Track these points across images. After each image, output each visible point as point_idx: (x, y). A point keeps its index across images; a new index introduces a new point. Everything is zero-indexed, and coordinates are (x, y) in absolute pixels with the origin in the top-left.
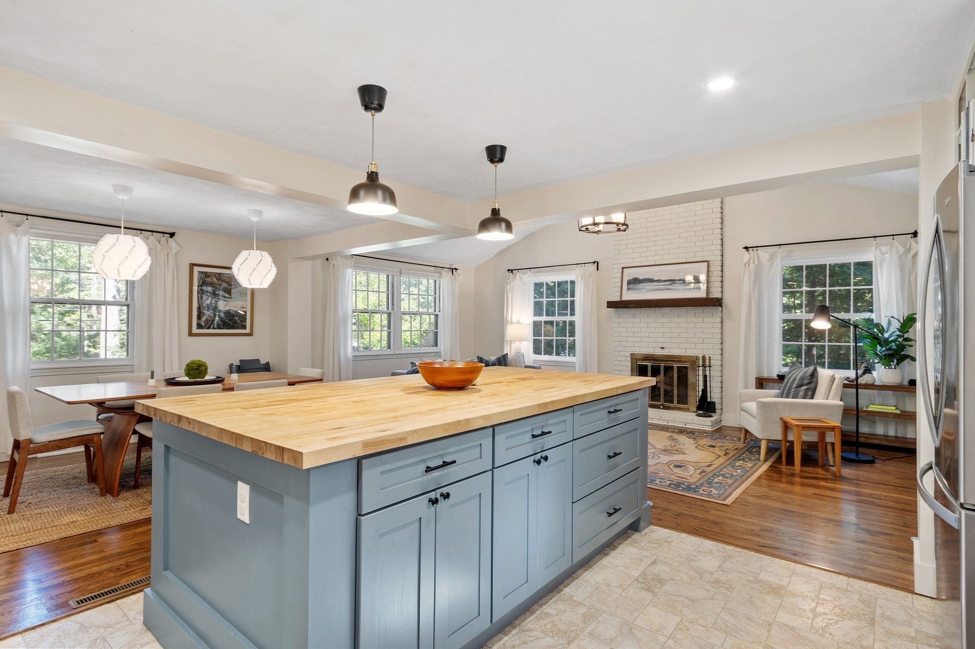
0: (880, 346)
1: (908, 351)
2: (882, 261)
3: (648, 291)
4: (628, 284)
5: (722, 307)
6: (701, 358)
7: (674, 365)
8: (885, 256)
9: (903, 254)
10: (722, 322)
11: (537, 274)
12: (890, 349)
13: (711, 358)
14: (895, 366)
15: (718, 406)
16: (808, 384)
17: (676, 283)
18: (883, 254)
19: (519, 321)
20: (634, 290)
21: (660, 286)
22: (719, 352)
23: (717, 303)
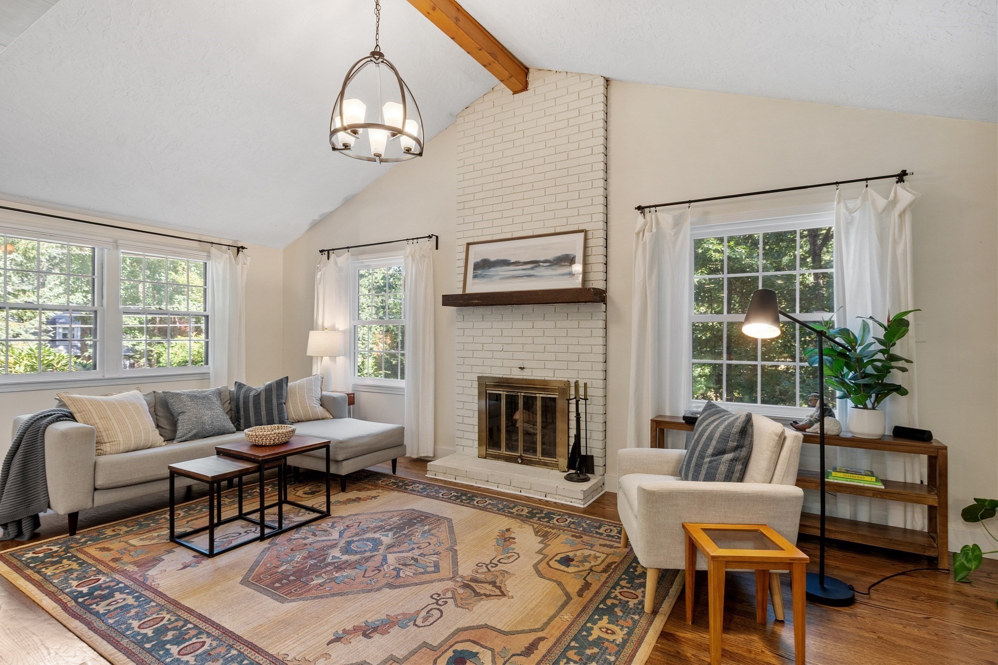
0: (847, 368)
1: (896, 377)
2: (849, 223)
3: (501, 279)
4: (474, 269)
5: (606, 304)
6: (573, 385)
7: (537, 395)
8: (854, 214)
9: (884, 211)
10: (606, 328)
11: (360, 257)
12: (866, 376)
13: (588, 385)
14: (873, 404)
15: (598, 462)
16: (735, 449)
17: (540, 266)
18: (851, 211)
19: (334, 326)
20: (483, 277)
21: (518, 271)
22: (601, 375)
23: (599, 297)
